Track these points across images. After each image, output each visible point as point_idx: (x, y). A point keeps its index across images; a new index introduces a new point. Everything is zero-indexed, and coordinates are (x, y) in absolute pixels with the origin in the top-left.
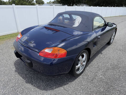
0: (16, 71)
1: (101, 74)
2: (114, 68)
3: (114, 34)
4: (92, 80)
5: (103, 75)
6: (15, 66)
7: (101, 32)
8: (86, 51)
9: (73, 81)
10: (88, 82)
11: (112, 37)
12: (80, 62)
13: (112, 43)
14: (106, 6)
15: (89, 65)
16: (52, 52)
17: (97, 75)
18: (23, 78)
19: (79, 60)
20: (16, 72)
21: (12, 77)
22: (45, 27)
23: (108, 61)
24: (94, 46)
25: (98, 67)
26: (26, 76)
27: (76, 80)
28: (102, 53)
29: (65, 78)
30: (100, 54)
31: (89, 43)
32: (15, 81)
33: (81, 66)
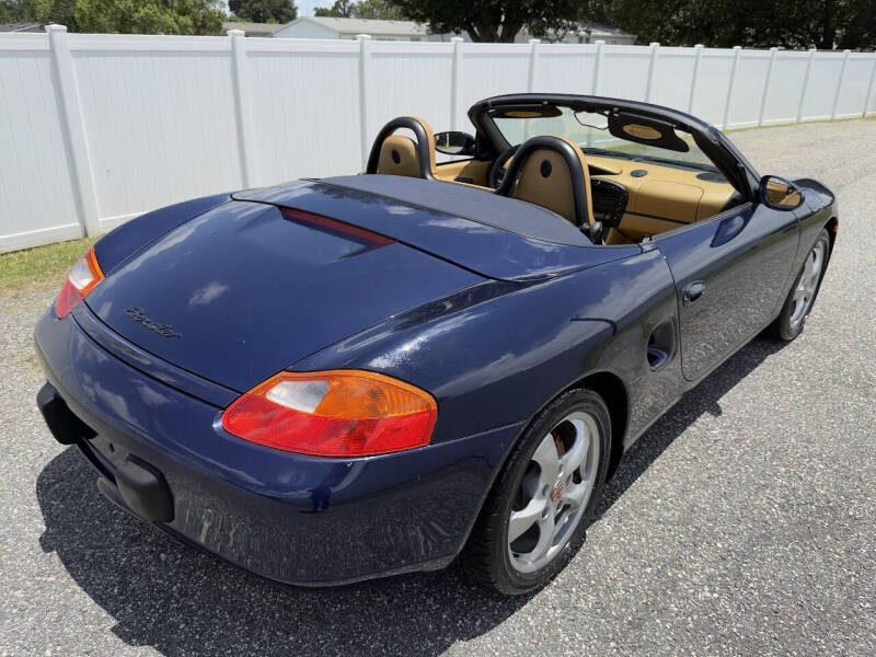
0: (47, 543)
1: (710, 578)
2: (806, 532)
3: (816, 266)
4: (637, 625)
5: (724, 585)
6: (41, 503)
7: (712, 246)
8: (594, 395)
9: (486, 628)
10: (607, 640)
11: (801, 288)
12: (541, 485)
13: (800, 330)
14: (761, 41)
15: (619, 505)
16: (318, 409)
17: (674, 582)
18: (100, 599)
19: (534, 469)
20: (51, 550)
21: (19, 594)
22: (281, 208)
23: (763, 475)
24: (653, 359)
25: (686, 522)
26: (124, 583)
27: (511, 622)
28: (717, 412)
29: (430, 601)
30: (705, 419)
31: (615, 329)
32: (39, 620)
33: (551, 516)
